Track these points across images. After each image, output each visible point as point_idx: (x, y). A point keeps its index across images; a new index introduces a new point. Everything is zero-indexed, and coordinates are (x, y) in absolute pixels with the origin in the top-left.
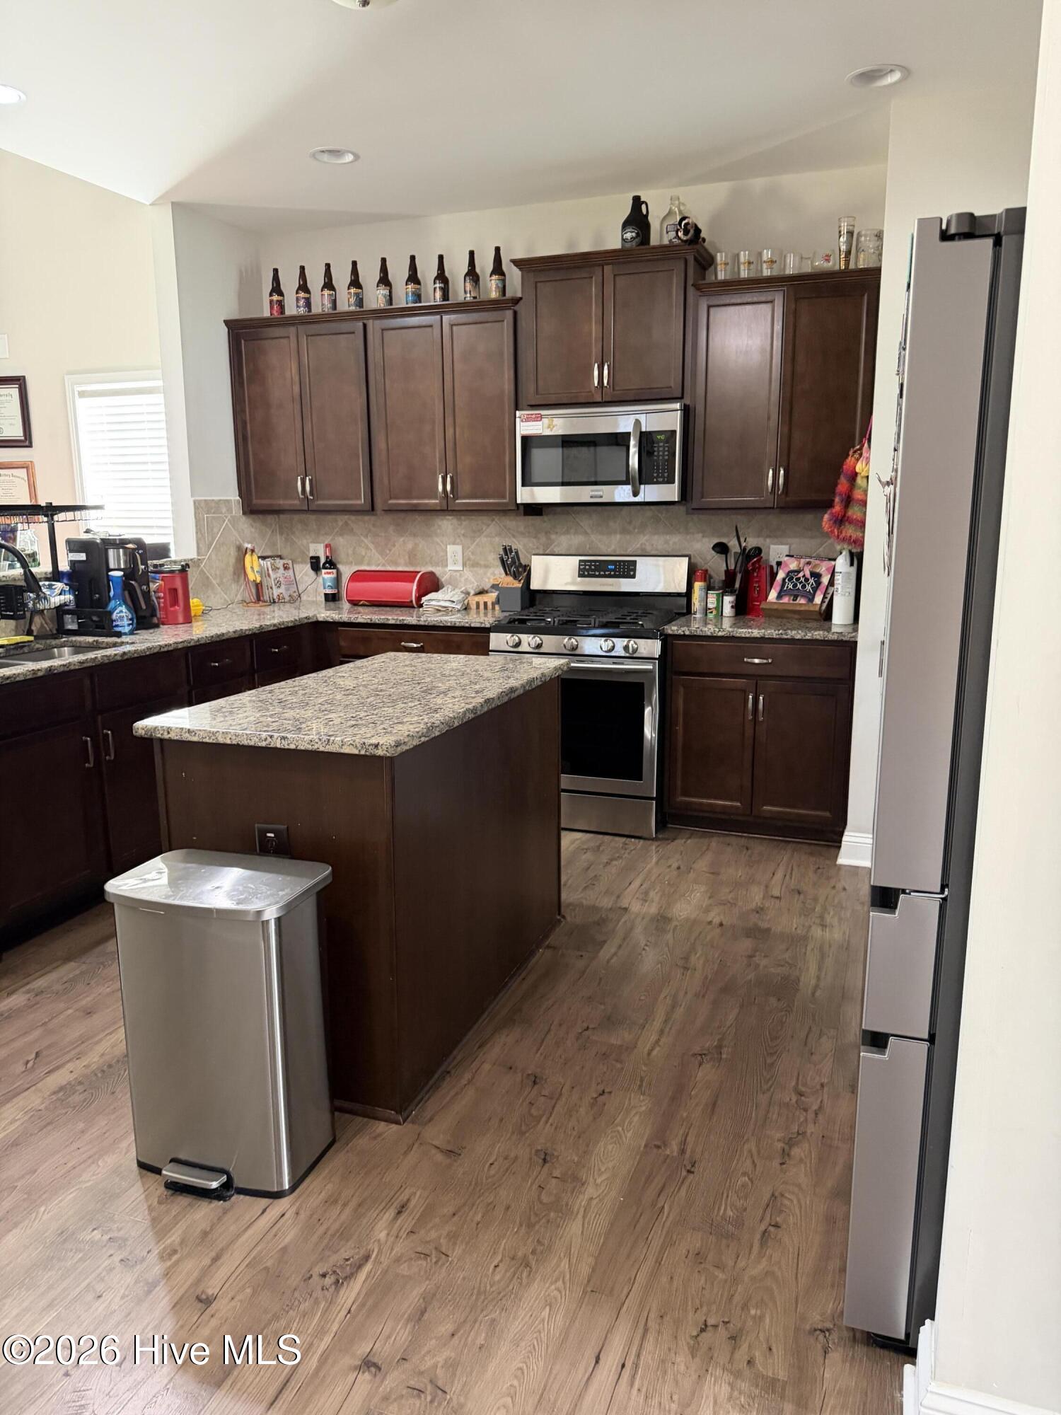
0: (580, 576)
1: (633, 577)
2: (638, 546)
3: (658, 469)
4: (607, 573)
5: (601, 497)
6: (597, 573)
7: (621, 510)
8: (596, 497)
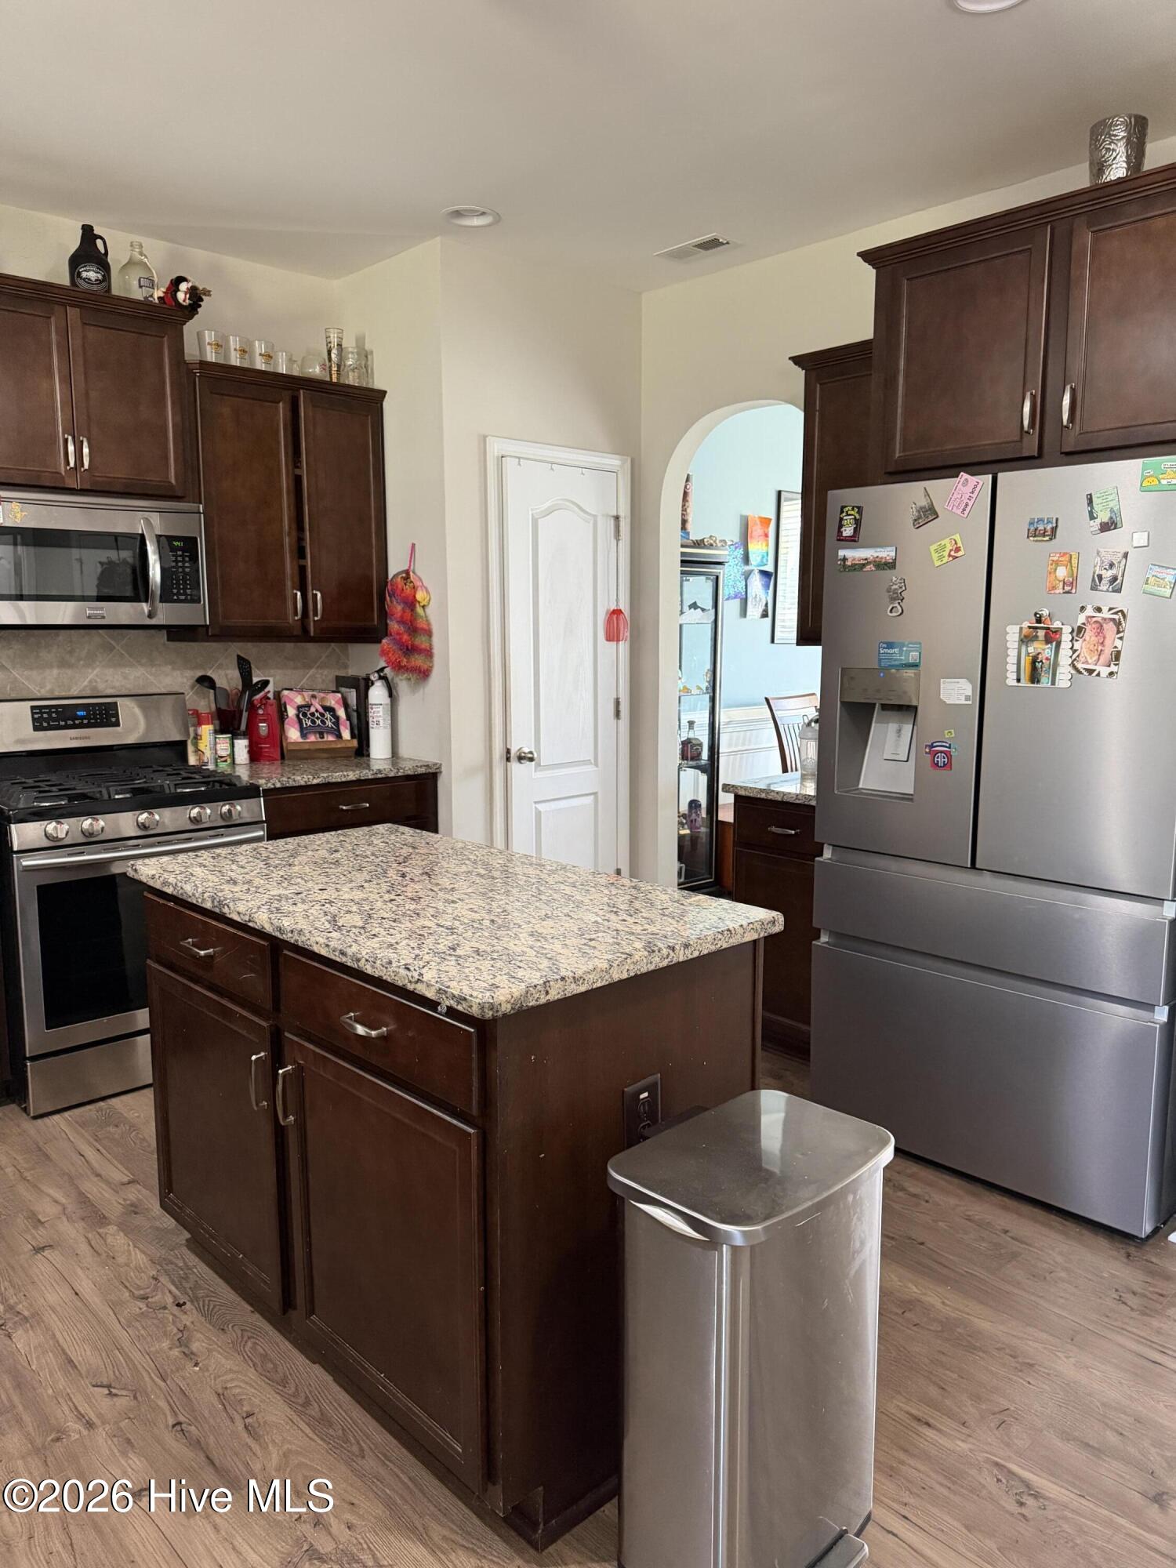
0: (36, 729)
1: (117, 724)
2: (86, 683)
3: (178, 584)
4: (77, 722)
5: (103, 617)
6: (62, 723)
7: (58, 635)
8: (96, 617)
